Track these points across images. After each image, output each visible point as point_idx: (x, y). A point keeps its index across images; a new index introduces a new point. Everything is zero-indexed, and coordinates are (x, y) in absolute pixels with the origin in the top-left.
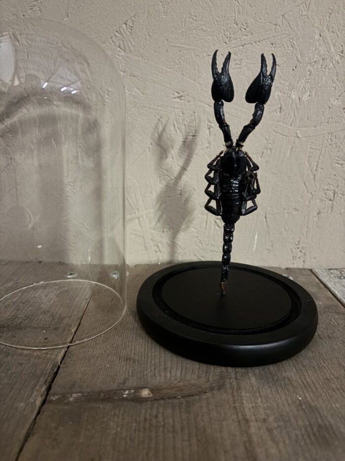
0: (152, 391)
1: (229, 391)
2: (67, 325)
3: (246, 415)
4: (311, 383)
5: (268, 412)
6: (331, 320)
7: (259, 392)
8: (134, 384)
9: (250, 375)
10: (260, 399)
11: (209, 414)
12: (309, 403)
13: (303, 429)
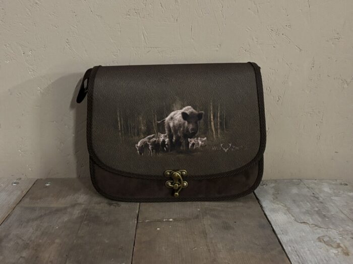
1: (200, 219)
3: (204, 224)
7: (210, 219)
8: (167, 218)
9: (208, 215)
11: (193, 224)
12: (226, 222)
13: (222, 226)
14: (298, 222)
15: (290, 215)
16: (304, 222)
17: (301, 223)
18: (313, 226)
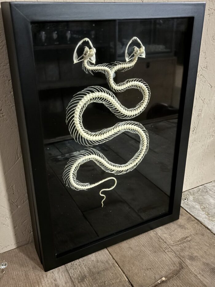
0: (165, 277)
1: (185, 268)
2: (112, 264)
6: (193, 226)
8: (159, 278)
9: (186, 259)
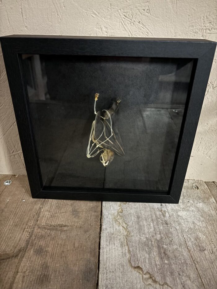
3: (19, 270)
4: (55, 254)
5: (28, 268)
7: (30, 259)
10: (29, 262)
11: (6, 269)
12: (47, 264)
13: (37, 276)
14: (132, 266)
15: (127, 248)
16: (138, 267)
17: (135, 268)
18: (148, 276)
